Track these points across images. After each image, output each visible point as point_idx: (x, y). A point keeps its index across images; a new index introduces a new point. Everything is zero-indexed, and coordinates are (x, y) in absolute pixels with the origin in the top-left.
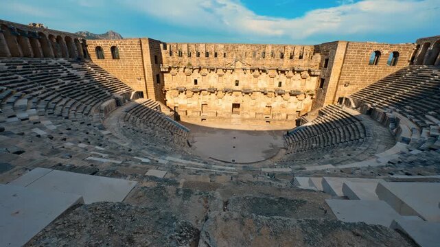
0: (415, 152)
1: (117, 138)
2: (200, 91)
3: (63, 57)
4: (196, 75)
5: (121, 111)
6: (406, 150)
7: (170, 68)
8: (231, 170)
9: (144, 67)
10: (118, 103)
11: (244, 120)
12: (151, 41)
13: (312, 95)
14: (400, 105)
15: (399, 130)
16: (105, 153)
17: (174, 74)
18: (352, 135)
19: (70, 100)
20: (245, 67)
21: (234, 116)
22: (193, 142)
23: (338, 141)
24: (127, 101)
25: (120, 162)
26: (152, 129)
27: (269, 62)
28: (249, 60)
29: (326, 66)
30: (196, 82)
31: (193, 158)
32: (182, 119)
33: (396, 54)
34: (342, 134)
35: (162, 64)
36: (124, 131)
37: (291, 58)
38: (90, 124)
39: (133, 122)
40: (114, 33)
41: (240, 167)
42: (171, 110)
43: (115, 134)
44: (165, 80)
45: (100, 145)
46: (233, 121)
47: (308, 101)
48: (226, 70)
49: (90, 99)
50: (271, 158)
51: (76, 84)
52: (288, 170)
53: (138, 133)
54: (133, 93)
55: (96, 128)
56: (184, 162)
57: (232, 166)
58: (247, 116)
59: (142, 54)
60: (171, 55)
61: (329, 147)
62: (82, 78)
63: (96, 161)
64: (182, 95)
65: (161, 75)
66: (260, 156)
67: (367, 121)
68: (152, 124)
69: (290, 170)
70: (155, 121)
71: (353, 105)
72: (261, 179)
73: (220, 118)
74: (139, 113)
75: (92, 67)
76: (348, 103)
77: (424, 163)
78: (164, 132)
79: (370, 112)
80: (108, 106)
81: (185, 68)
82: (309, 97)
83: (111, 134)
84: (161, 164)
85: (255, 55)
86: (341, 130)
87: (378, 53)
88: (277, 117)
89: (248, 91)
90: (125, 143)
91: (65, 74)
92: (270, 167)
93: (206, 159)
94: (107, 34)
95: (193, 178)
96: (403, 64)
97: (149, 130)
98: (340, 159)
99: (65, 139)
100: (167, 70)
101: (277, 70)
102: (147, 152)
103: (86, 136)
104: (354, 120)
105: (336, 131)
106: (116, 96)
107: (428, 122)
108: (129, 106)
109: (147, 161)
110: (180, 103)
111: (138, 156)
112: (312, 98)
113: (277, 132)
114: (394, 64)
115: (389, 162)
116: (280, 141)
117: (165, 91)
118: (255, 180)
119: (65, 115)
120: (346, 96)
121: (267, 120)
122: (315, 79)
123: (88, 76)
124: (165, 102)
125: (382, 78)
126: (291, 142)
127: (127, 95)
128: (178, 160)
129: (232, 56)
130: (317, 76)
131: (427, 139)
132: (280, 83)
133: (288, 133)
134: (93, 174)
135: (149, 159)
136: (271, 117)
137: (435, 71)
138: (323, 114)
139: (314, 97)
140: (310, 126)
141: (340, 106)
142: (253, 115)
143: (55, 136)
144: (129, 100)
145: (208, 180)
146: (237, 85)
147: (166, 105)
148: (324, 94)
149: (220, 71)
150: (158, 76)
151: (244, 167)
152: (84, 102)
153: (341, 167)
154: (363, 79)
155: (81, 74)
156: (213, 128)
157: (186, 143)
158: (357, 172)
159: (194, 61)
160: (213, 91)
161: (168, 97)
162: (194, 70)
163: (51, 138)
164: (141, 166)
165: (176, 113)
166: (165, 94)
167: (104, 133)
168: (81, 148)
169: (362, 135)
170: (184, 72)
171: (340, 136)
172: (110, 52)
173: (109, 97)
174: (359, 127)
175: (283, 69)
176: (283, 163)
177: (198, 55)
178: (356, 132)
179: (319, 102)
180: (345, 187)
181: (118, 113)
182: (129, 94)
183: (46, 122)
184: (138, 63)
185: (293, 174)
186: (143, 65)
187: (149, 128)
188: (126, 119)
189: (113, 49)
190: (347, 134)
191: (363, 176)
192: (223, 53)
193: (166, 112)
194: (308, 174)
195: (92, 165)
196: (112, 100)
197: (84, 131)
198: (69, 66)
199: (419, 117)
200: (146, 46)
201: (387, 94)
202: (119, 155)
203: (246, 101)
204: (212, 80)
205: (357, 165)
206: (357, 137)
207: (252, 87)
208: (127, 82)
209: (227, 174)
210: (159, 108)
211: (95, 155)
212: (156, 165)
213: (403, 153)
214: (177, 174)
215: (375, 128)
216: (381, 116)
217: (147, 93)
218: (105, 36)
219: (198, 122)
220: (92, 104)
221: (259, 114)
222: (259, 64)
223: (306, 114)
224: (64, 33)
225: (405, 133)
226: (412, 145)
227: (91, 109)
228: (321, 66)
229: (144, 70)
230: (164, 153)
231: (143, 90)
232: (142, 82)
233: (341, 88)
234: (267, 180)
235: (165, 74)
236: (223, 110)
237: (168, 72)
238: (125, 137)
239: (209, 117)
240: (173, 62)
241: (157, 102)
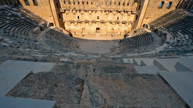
0: (171, 47)
2: (81, 22)
3: (6, 4)
4: (78, 14)
5: (43, 33)
7: (65, 10)
8: (97, 57)
9: (51, 10)
10: (42, 29)
11: (101, 35)
13: (132, 23)
14: (168, 28)
15: (166, 38)
16: (39, 52)
17: (68, 13)
18: (147, 41)
19: (16, 28)
20: (101, 9)
21: (97, 34)
22: (79, 46)
23: (141, 43)
24: (45, 28)
25: (47, 56)
26: (60, 41)
27: (113, 7)
28: (104, 6)
29: (139, 9)
30: (78, 17)
31: (80, 53)
32: (73, 36)
33: (171, 3)
34: (143, 41)
35: (61, 8)
36: (46, 42)
37: (124, 5)
38: (29, 40)
39: (50, 38)
41: (100, 56)
42: (68, 32)
43: (43, 44)
44: (63, 16)
45: (37, 49)
46: (97, 36)
47: (130, 26)
48: (93, 11)
49: (27, 27)
50: (113, 51)
51: (17, 19)
52: (120, 56)
53: (54, 43)
54: (48, 24)
55: (33, 41)
56: (76, 54)
57: (97, 56)
58: (103, 34)
59: (50, 3)
60: (65, 3)
61: (137, 46)
62: (20, 16)
63: (36, 56)
64: (72, 24)
65: (61, 14)
66: (109, 51)
67: (154, 35)
68: (59, 39)
69: (121, 56)
70: (61, 37)
71: (149, 28)
72: (108, 60)
73: (91, 35)
74: (53, 34)
75: (24, 10)
76: (147, 27)
77: (173, 51)
78: (66, 42)
79: (156, 31)
80: (37, 30)
81: (73, 10)
82: (130, 24)
83: (40, 44)
84: (66, 56)
85: (106, 3)
86: (143, 39)
87: (163, 3)
88: (116, 34)
89: (103, 22)
90: (48, 48)
91: (10, 14)
92: (113, 55)
93: (86, 53)
95: (80, 61)
96: (173, 8)
97: (59, 41)
98: (141, 51)
99: (18, 47)
100: (64, 11)
101: (117, 11)
102: (59, 51)
103: (29, 45)
104: (148, 34)
105: (141, 39)
106: (40, 25)
107: (177, 35)
108: (47, 30)
109: (59, 55)
110: (72, 28)
111: (55, 53)
112: (132, 25)
113: (116, 40)
114: (169, 9)
115: (160, 52)
116: (117, 44)
117: (64, 22)
118: (106, 60)
119: (16, 35)
120: (147, 24)
121: (112, 35)
122: (134, 15)
123: (23, 15)
124: (64, 28)
125: (163, 15)
126: (122, 45)
127: (45, 25)
128: (73, 54)
129: (96, 4)
130: (135, 14)
131: (176, 42)
132: (118, 18)
133: (121, 41)
134: (36, 61)
136: (113, 34)
137: (185, 12)
138: (136, 32)
139: (133, 24)
140: (130, 38)
141: (143, 28)
142: (105, 33)
143: (13, 46)
144: (47, 27)
145: (87, 61)
146: (98, 19)
147: (65, 29)
148: (137, 23)
149: (90, 12)
150: (59, 15)
151: (102, 56)
152: (24, 29)
153: (141, 54)
154: (155, 16)
155: (19, 14)
156: (88, 40)
157: (76, 46)
158: (147, 56)
159: (77, 6)
160: (87, 22)
161: (65, 25)
162: (77, 11)
163: (12, 47)
164: (57, 57)
165: (70, 33)
166: (64, 24)
167: (37, 43)
168: (28, 51)
169: (151, 41)
170: (72, 12)
171: (142, 41)
172: (32, 2)
173: (36, 26)
174: (150, 37)
175: (119, 11)
176: (118, 54)
177: (79, 3)
178: (149, 40)
179: (135, 27)
180: (142, 62)
181: (42, 34)
182: (46, 24)
183: (7, 39)
184: (48, 8)
185: (122, 58)
186: (51, 9)
187: (58, 40)
188: (47, 37)
190: (145, 41)
191: (149, 57)
192: (91, 2)
193: (66, 33)
194: (128, 57)
195: (34, 58)
196: (38, 28)
197: (27, 43)
198: (11, 9)
199: (174, 32)
201: (164, 22)
202: (46, 53)
203: (102, 27)
204: (86, 16)
205: (147, 53)
206: (149, 42)
207: (106, 20)
208: (44, 18)
209: (94, 59)
210: (62, 31)
211: (35, 54)
212: (64, 56)
213: (166, 48)
214: (73, 60)
215: (157, 38)
216: (160, 33)
217: (55, 23)
219: (81, 37)
220: (28, 30)
221: (108, 32)
222: (109, 8)
223: (129, 32)
225: (168, 40)
226: (170, 44)
227: (28, 32)
228: (137, 9)
229: (52, 11)
230: (67, 51)
231: (53, 22)
232: (52, 18)
233: (145, 20)
234: (111, 60)
235: (63, 14)
236: (92, 31)
237: (64, 13)
238: (47, 45)
239: (86, 35)
240: (66, 7)
241: (60, 28)
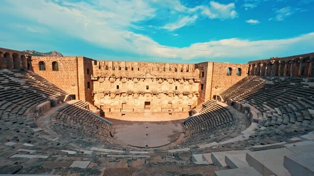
0: (263, 128)
1: (47, 134)
2: (121, 94)
3: (7, 68)
4: (118, 82)
5: (54, 111)
6: (257, 128)
7: (98, 78)
8: (145, 154)
9: (78, 77)
10: (53, 104)
11: (153, 113)
12: (85, 59)
13: (197, 94)
14: (248, 99)
15: (251, 114)
16: (33, 148)
17: (102, 81)
18: (225, 120)
19: (6, 103)
20: (152, 77)
21: (145, 111)
22: (115, 133)
23: (217, 124)
24: (60, 102)
25: (46, 157)
26: (81, 124)
27: (168, 74)
28: (155, 73)
29: (203, 76)
30: (118, 87)
31: (114, 146)
32: (107, 115)
33: (240, 69)
34: (219, 120)
35: (92, 74)
37: (182, 71)
38: (23, 123)
39: (64, 120)
40: (56, 53)
41: (152, 151)
42: (98, 109)
43: (46, 131)
44: (94, 86)
45: (29, 142)
46: (145, 114)
47: (195, 98)
48: (140, 79)
49: (27, 101)
50: (175, 141)
51: (15, 89)
52: (187, 149)
53: (68, 129)
54: (67, 96)
56: (106, 150)
57: (145, 151)
58: (156, 111)
59: (77, 68)
60: (100, 69)
61: (212, 129)
62: (22, 84)
63: (20, 158)
64: (107, 97)
65: (91, 82)
66: (166, 141)
67: (232, 110)
68: (81, 121)
69: (189, 149)
70: (83, 118)
71: (222, 100)
72: (167, 160)
73: (136, 113)
74: (70, 112)
75: (33, 76)
76: (219, 99)
77: (268, 135)
78: (91, 126)
79: (233, 104)
80: (43, 107)
81: (110, 77)
82: (195, 96)
83: (42, 131)
84: (86, 155)
85: (159, 70)
86: (218, 117)
87: (230, 69)
88: (176, 110)
89: (155, 93)
90: (54, 138)
91: (6, 81)
92: (175, 149)
93: (125, 147)
94: (51, 53)
95: (113, 165)
96: (245, 75)
97: (78, 125)
98: (221, 137)
100: (96, 79)
101: (174, 79)
102: (73, 145)
103: (16, 134)
104: (224, 110)
105: (215, 118)
106: (51, 99)
107: (265, 109)
108: (61, 106)
109: (73, 153)
110: (105, 103)
111: (65, 149)
112: (197, 97)
113: (178, 121)
114: (240, 75)
115: (250, 137)
116: (180, 128)
117: (94, 94)
118: (163, 161)
120: (218, 94)
121: (170, 112)
122: (198, 84)
123: (27, 83)
124: (93, 103)
125: (235, 83)
126: (187, 127)
127: (61, 98)
128: (102, 150)
129: (144, 70)
130: (198, 82)
131: (266, 119)
132: (176, 87)
133: (184, 123)
135: (76, 151)
136: (172, 110)
137: (261, 79)
138: (206, 107)
139: (198, 95)
140: (198, 116)
141: (215, 101)
142: (159, 109)
144: (63, 102)
145: (126, 165)
146: (148, 89)
147: (93, 104)
148: (204, 93)
149: (136, 80)
150: (89, 83)
151: (155, 150)
152: (20, 104)
153: (222, 143)
154: (225, 84)
155: (22, 82)
156: (131, 121)
157: (109, 134)
158: (232, 146)
159: (117, 73)
160: (130, 93)
161: (95, 98)
162: (116, 79)
164: (68, 158)
165: (101, 110)
166: (94, 96)
167: (35, 130)
169: (231, 119)
170: (109, 80)
171: (218, 121)
172: (51, 66)
173: (44, 100)
174: (228, 114)
175: (177, 78)
176: (183, 145)
177: (120, 69)
178: (227, 117)
179: (202, 99)
180: (227, 159)
181: (52, 112)
182: (64, 97)
184: (74, 74)
185: (191, 153)
186: (78, 75)
187: (78, 124)
188: (58, 117)
189: (54, 63)
190: (222, 119)
191: (237, 149)
192: (137, 68)
193: (94, 110)
194: (201, 152)
195: (16, 163)
196: (48, 102)
197: (14, 130)
198: (11, 75)
199: (259, 105)
200: (81, 63)
201: (240, 92)
202: (47, 150)
203: (154, 100)
204: (130, 86)
205: (231, 141)
206: (229, 121)
207: (158, 90)
208: (63, 87)
209: (141, 158)
210: (87, 107)
211: (22, 152)
212: (81, 156)
213: (256, 130)
214: (99, 163)
215: (239, 115)
216: (239, 107)
217: (79, 95)
218: (49, 54)
219: (119, 117)
220: (28, 106)
221: (164, 108)
222: (162, 75)
223: (195, 107)
224: (12, 51)
225: (255, 117)
226: (260, 123)
227: (26, 110)
228: (200, 76)
229: (78, 79)
230: (90, 144)
231: (76, 93)
232: (76, 87)
233: (214, 89)
234: (172, 160)
235: (94, 82)
236: (138, 106)
237: (97, 80)
238: (55, 133)
239: (128, 113)
240: (101, 73)
241: (86, 103)
